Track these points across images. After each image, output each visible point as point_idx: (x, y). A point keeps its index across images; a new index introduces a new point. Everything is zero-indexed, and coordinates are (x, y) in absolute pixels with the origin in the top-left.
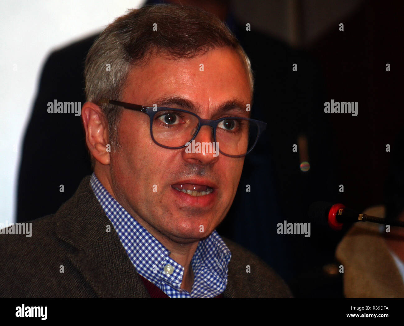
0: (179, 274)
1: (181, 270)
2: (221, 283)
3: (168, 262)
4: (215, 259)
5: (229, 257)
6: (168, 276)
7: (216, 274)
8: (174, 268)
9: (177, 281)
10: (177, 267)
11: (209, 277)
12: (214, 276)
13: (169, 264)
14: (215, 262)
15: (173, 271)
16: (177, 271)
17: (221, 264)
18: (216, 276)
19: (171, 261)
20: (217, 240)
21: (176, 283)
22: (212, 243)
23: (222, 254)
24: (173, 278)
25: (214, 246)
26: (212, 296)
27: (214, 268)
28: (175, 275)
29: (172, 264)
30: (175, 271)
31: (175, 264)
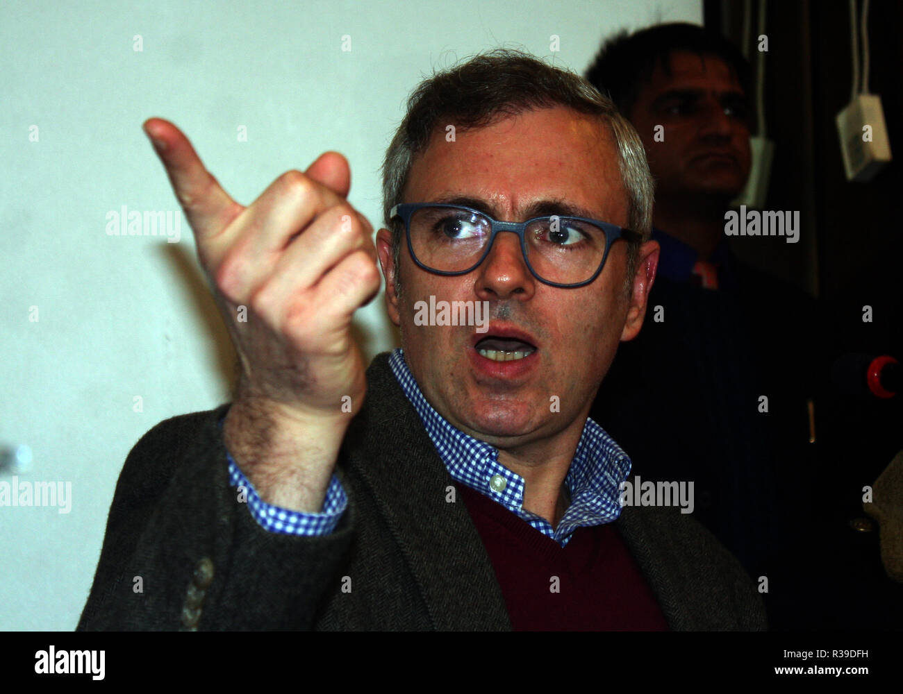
0: (515, 490)
1: (518, 483)
2: (613, 507)
3: (496, 470)
4: (606, 473)
5: (628, 468)
6: (499, 494)
7: (606, 495)
8: (506, 480)
9: (514, 503)
10: (510, 479)
11: (594, 501)
12: (604, 499)
13: (497, 474)
14: (606, 478)
15: (505, 486)
16: (513, 484)
17: (614, 478)
18: (606, 499)
19: (501, 469)
20: (608, 445)
21: (514, 507)
22: (601, 451)
23: (616, 462)
24: (506, 499)
25: (604, 455)
26: (594, 522)
27: (603, 487)
28: (509, 491)
29: (503, 474)
30: (508, 486)
31: (508, 473)
